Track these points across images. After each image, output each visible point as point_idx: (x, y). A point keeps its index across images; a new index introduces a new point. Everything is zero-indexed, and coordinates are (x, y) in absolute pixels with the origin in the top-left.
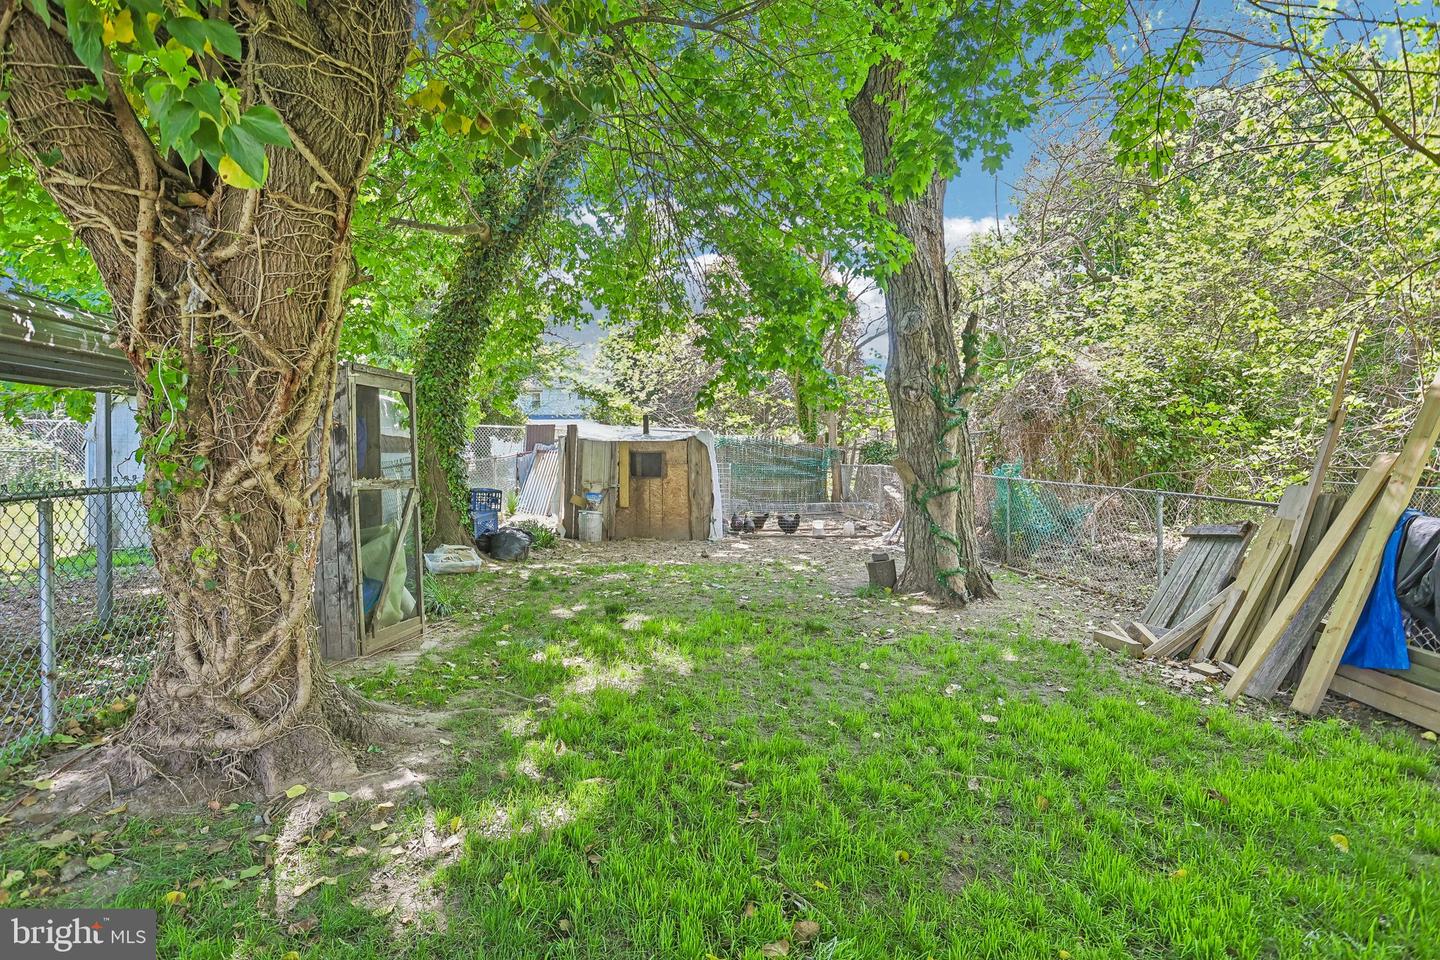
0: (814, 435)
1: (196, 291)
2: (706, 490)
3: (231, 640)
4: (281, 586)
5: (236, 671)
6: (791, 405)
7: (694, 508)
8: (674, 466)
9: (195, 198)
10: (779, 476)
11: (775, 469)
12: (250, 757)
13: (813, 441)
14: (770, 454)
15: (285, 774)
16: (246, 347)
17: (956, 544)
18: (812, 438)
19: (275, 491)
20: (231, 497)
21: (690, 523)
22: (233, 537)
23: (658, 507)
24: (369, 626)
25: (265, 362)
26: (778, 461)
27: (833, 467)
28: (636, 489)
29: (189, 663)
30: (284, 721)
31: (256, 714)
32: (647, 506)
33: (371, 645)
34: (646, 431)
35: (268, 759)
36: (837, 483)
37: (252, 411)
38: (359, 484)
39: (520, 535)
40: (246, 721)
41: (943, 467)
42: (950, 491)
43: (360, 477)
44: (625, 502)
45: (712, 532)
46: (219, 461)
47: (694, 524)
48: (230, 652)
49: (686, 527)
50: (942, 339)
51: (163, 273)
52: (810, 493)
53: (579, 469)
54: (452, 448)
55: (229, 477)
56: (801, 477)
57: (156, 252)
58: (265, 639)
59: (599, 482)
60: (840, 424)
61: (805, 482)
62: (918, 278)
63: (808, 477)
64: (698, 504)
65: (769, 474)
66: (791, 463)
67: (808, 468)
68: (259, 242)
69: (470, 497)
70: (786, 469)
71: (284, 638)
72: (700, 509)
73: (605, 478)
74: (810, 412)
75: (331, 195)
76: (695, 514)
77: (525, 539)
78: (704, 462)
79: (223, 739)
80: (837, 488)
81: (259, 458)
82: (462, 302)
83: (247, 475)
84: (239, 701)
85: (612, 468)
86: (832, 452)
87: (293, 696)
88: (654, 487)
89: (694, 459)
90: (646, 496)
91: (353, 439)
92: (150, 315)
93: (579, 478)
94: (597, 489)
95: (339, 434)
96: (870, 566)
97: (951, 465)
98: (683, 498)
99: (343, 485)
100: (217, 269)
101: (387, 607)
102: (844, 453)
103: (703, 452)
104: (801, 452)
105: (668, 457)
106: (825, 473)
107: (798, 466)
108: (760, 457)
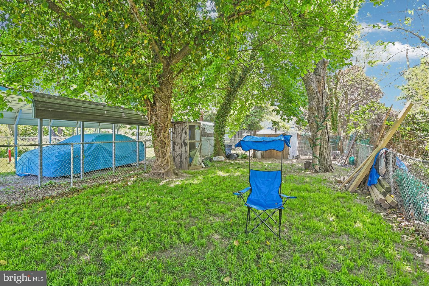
1: (154, 117)
3: (161, 158)
4: (166, 152)
5: (162, 163)
9: (154, 107)
12: (163, 174)
15: (166, 176)
16: (159, 123)
17: (318, 158)
19: (164, 140)
20: (159, 141)
22: (160, 145)
24: (190, 165)
25: (161, 125)
29: (157, 162)
30: (167, 170)
31: (164, 169)
33: (191, 168)
34: (276, 132)
35: (165, 174)
36: (341, 146)
37: (161, 130)
38: (189, 141)
39: (235, 155)
40: (163, 169)
41: (316, 140)
42: (317, 145)
43: (189, 140)
45: (289, 157)
46: (158, 136)
47: (284, 155)
48: (161, 160)
50: (319, 108)
51: (151, 115)
54: (221, 136)
55: (159, 138)
57: (151, 113)
58: (164, 159)
62: (313, 94)
63: (332, 144)
67: (332, 142)
68: (159, 112)
69: (225, 146)
71: (167, 159)
72: (286, 151)
74: (335, 125)
75: (165, 106)
76: (285, 153)
77: (236, 156)
79: (160, 171)
81: (162, 136)
82: (225, 104)
83: (161, 138)
84: (162, 167)
86: (339, 137)
87: (168, 167)
91: (188, 134)
92: (151, 120)
95: (186, 133)
96: (305, 163)
97: (318, 139)
99: (186, 141)
100: (156, 115)
101: (194, 162)
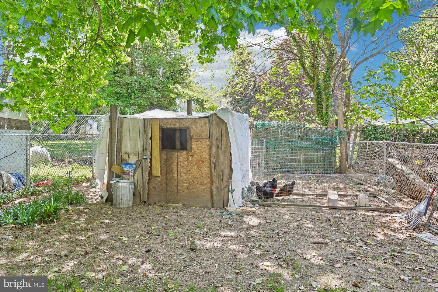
0: (327, 121)
2: (226, 163)
6: (312, 103)
7: (215, 179)
8: (197, 140)
10: (301, 148)
11: (299, 143)
13: (326, 125)
14: (296, 134)
18: (326, 123)
21: (211, 192)
23: (184, 176)
26: (301, 139)
27: (341, 143)
28: (166, 161)
32: (175, 175)
36: (344, 154)
44: (156, 171)
45: (231, 201)
47: (215, 193)
49: (208, 196)
52: (324, 160)
53: (119, 142)
56: (318, 150)
59: (135, 154)
60: (345, 114)
61: (321, 153)
63: (323, 150)
64: (218, 175)
65: (295, 148)
66: (310, 140)
67: (323, 144)
70: (308, 144)
72: (220, 180)
73: (139, 150)
74: (324, 106)
76: (215, 185)
78: (224, 139)
80: (344, 157)
85: (144, 142)
86: (341, 133)
88: (181, 159)
89: (215, 134)
90: (174, 167)
93: (119, 150)
94: (133, 160)
98: (205, 169)
102: (349, 133)
103: (223, 128)
104: (318, 133)
105: (192, 132)
106: (335, 147)
107: (317, 142)
108: (289, 136)
